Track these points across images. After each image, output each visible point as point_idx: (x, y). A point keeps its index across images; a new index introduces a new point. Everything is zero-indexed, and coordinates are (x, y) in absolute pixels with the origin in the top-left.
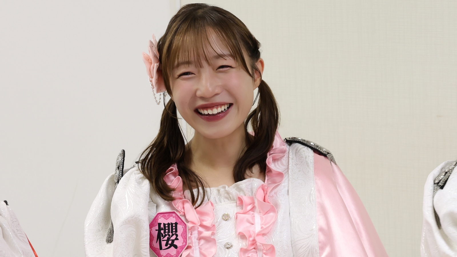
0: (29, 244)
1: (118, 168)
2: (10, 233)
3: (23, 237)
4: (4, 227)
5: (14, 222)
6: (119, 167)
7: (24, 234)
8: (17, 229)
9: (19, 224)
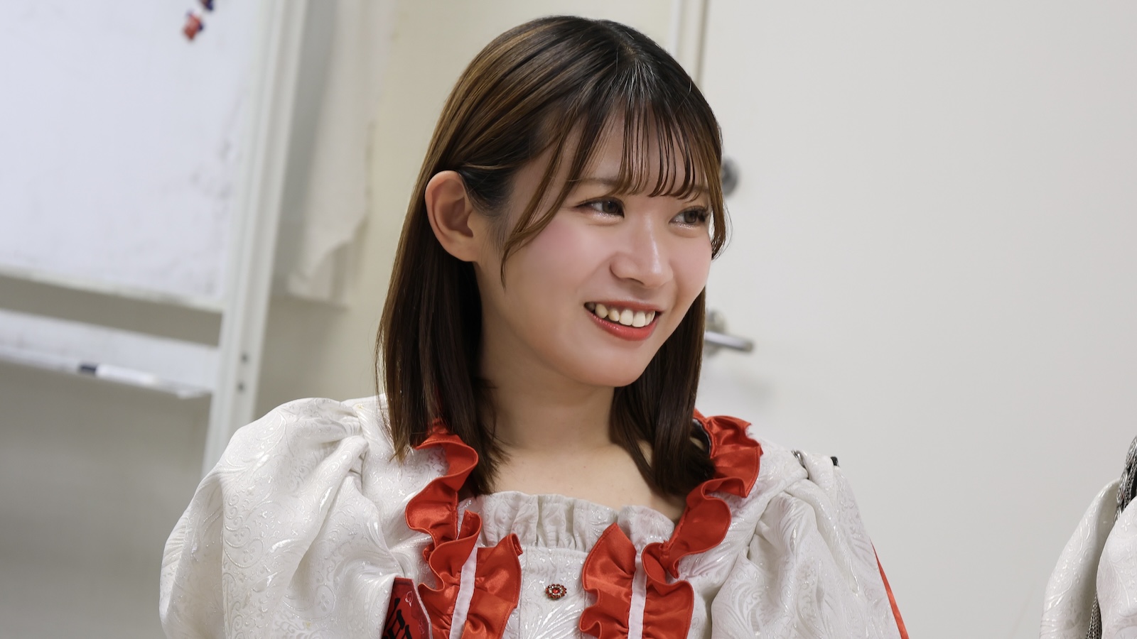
0: (878, 570)
1: (1129, 470)
2: (835, 528)
3: (863, 549)
4: (822, 510)
5: (846, 508)
6: (1130, 467)
7: (869, 543)
8: (851, 528)
9: (858, 516)
